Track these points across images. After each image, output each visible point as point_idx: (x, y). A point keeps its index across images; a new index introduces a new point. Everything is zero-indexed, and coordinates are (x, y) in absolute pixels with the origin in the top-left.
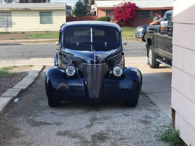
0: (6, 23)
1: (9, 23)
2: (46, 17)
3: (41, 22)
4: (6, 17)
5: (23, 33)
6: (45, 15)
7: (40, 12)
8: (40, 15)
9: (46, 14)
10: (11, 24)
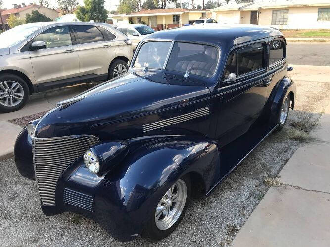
0: (282, 20)
1: (285, 20)
2: (325, 14)
3: (319, 19)
4: (282, 15)
5: (297, 30)
6: (323, 12)
7: (319, 9)
8: (319, 12)
9: (326, 10)
10: (287, 21)
